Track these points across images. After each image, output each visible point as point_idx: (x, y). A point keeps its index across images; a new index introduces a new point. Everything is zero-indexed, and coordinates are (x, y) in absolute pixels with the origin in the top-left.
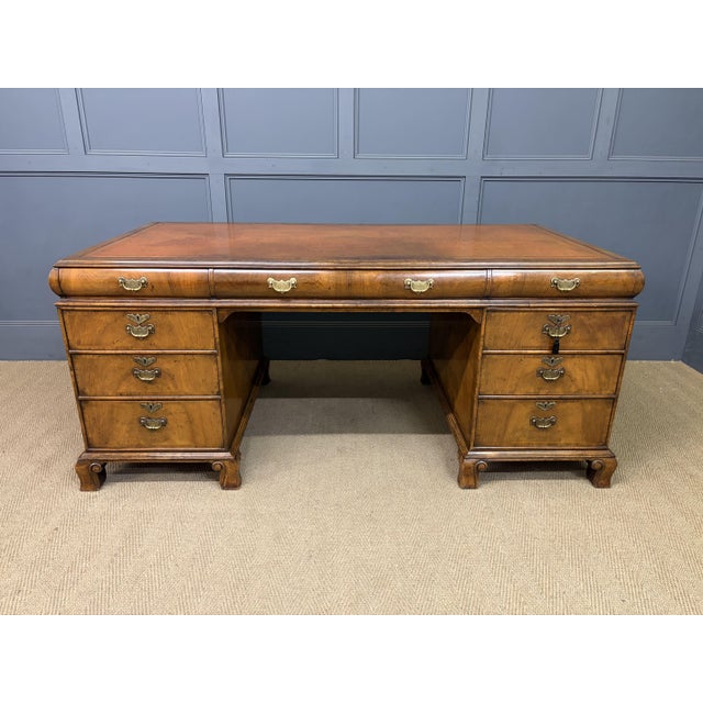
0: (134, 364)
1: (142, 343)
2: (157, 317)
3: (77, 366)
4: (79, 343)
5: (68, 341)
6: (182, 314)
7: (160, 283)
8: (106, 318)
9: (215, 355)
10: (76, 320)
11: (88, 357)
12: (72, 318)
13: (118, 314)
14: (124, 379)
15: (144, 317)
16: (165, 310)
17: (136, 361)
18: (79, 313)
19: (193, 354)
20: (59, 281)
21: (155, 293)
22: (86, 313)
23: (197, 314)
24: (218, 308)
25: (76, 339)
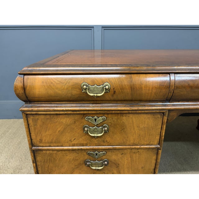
0: (87, 157)
1: (95, 141)
2: (112, 119)
3: (39, 158)
4: (41, 141)
5: (31, 139)
6: (136, 116)
7: (122, 88)
8: (65, 120)
9: (158, 149)
10: (39, 122)
11: (48, 152)
12: (35, 121)
13: (77, 117)
14: (77, 168)
15: (100, 119)
16: (121, 113)
17: (89, 154)
18: (42, 117)
19: (138, 149)
20: (24, 88)
21: (115, 97)
22: (48, 117)
23: (149, 116)
24: (170, 110)
25: (39, 138)
